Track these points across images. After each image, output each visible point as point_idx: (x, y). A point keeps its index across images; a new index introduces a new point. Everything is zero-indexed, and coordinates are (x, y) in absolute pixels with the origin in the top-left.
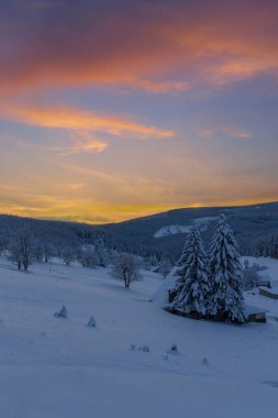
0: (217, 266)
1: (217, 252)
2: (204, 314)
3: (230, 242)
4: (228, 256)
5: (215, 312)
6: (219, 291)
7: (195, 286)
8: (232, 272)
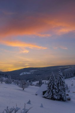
0: (59, 84)
1: (59, 80)
2: (57, 99)
3: (62, 78)
4: (62, 81)
5: (59, 98)
6: (60, 92)
7: (54, 90)
8: (64, 86)
